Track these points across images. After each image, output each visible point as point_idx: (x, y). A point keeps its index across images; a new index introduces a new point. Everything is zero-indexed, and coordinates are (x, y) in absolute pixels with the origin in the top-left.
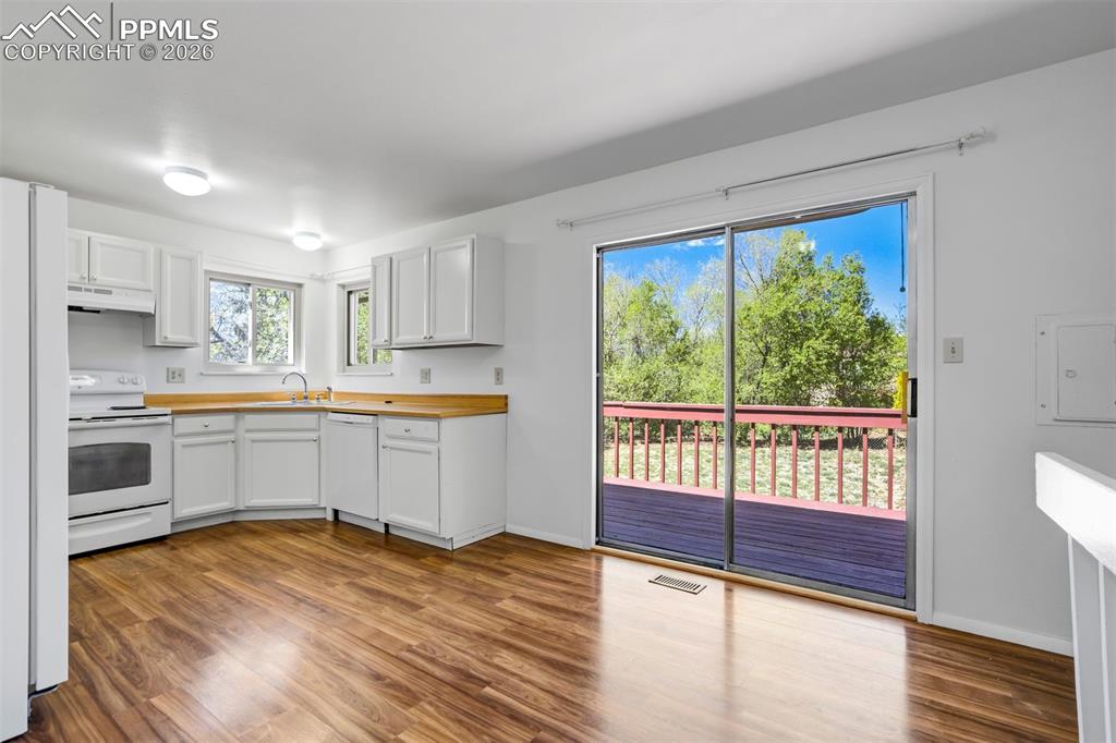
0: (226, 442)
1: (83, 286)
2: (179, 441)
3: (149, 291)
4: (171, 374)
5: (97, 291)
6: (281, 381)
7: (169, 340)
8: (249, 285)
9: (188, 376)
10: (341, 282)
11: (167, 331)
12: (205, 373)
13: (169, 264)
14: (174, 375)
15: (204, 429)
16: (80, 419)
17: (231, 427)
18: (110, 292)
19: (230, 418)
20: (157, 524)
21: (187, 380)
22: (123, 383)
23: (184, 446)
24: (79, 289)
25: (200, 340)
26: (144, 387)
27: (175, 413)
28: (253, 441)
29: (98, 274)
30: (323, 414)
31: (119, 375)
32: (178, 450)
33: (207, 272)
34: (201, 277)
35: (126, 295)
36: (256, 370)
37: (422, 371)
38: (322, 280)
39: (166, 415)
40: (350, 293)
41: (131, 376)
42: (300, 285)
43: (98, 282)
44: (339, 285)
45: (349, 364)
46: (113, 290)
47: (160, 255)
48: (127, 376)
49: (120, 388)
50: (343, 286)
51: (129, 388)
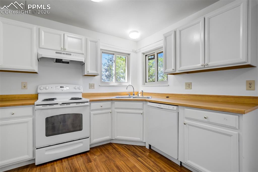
0: (108, 113)
1: (62, 52)
2: (92, 112)
3: (83, 54)
4: (90, 86)
5: (66, 54)
6: (126, 88)
7: (89, 72)
8: (114, 54)
9: (95, 86)
10: (143, 52)
11: (89, 69)
12: (100, 85)
13: (89, 43)
14: (92, 86)
15: (101, 108)
16: (57, 104)
17: (109, 106)
18: (70, 55)
19: (109, 103)
20: (84, 146)
21: (95, 88)
22: (75, 89)
23: (94, 114)
24: (61, 53)
25: (99, 73)
26: (82, 91)
27: (91, 101)
28: (118, 113)
29: (66, 47)
30: (145, 102)
31: (74, 86)
32: (92, 116)
33: (101, 49)
34: (99, 52)
35: (76, 55)
36: (116, 84)
37: (186, 84)
38: (136, 52)
39: (88, 102)
40: (146, 56)
41: (78, 86)
42: (129, 54)
43: (66, 50)
44: (142, 53)
45: (146, 82)
46: (72, 54)
47: (86, 40)
48: (77, 86)
49: (75, 91)
50: (144, 54)
51: (78, 91)
